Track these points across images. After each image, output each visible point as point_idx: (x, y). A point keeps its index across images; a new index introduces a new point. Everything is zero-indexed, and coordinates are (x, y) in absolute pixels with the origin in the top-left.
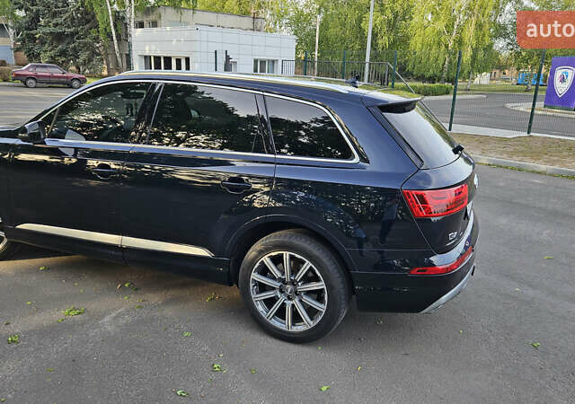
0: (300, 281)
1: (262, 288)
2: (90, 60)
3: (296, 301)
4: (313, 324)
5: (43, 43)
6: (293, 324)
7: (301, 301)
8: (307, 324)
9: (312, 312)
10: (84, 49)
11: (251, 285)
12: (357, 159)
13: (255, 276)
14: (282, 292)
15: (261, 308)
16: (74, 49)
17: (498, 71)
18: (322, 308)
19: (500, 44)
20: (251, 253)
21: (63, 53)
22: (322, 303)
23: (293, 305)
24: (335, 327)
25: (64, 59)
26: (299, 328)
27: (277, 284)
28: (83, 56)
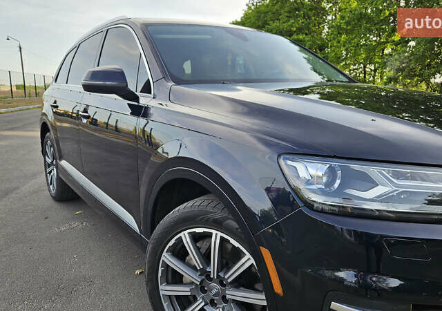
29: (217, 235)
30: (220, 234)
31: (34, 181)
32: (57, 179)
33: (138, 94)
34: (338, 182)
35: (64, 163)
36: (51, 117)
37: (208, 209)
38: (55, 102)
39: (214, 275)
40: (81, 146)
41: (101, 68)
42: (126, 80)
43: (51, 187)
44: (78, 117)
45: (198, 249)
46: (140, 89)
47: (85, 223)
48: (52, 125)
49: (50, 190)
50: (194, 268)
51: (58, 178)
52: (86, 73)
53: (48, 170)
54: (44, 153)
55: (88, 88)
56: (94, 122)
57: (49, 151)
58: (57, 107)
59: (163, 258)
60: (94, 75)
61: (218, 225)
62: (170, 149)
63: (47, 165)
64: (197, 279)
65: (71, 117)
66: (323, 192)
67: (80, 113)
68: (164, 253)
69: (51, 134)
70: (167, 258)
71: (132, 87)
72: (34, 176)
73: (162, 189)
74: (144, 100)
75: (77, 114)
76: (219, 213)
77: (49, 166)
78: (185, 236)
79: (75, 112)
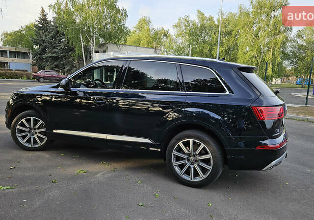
0: (198, 155)
1: (178, 159)
2: (71, 70)
3: (196, 165)
4: (205, 177)
5: (47, 62)
6: (194, 178)
7: (198, 165)
8: (202, 177)
9: (204, 170)
10: (68, 64)
11: (173, 157)
12: (227, 93)
13: (174, 152)
14: (188, 160)
15: (177, 169)
16: (63, 64)
17: (285, 78)
18: (210, 168)
19: (286, 63)
20: (173, 141)
21: (57, 66)
22: (210, 165)
23: (194, 168)
24: (217, 178)
25: (57, 69)
26: (198, 179)
27: (186, 157)
28: (67, 68)
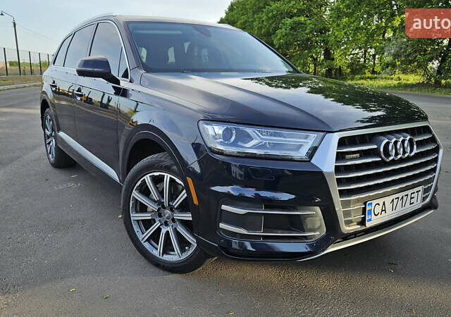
29: (167, 177)
30: (169, 176)
31: (35, 152)
32: (55, 149)
33: (119, 78)
34: (233, 138)
35: (62, 134)
36: (50, 95)
37: (162, 159)
38: (54, 82)
39: (166, 204)
40: (77, 122)
41: (92, 57)
42: (110, 68)
43: (50, 156)
44: (74, 96)
45: (157, 189)
46: (121, 74)
47: (79, 184)
48: (51, 102)
49: (49, 159)
50: (154, 201)
51: (57, 148)
52: (80, 61)
53: (48, 141)
54: (44, 126)
55: (81, 73)
56: (89, 101)
57: (49, 125)
58: (55, 86)
59: (133, 194)
60: (86, 63)
61: (168, 169)
62: (139, 119)
63: (46, 137)
64: (155, 208)
65: (68, 95)
66: (221, 143)
67: (75, 92)
68: (134, 191)
69: (50, 111)
70: (136, 194)
71: (114, 73)
72: (35, 147)
73: (133, 147)
74: (124, 84)
75: (73, 93)
76: (168, 162)
77: (49, 137)
78: (147, 178)
79: (71, 91)
